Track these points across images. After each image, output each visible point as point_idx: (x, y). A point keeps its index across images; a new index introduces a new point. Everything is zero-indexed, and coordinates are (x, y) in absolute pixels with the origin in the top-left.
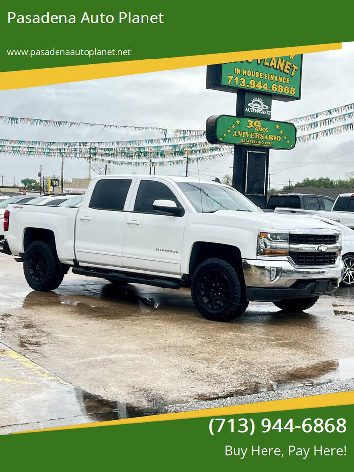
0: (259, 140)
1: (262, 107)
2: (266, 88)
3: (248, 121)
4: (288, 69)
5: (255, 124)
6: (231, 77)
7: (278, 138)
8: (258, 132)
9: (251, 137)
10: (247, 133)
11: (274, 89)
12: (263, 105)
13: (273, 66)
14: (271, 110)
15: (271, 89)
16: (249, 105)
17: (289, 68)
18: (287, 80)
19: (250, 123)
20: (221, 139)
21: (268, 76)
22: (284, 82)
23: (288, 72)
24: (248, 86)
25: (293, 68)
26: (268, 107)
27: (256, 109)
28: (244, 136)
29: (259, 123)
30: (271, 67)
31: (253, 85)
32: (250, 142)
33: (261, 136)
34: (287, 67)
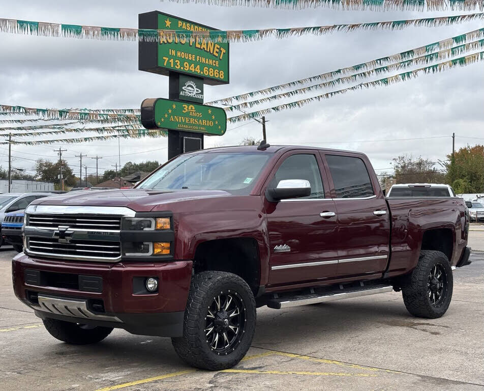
0: (194, 125)
1: (195, 91)
2: (199, 71)
3: (184, 106)
4: (217, 52)
5: (190, 108)
6: (167, 59)
7: (211, 123)
8: (192, 117)
9: (187, 122)
10: (183, 118)
11: (206, 72)
12: (195, 89)
13: (204, 48)
14: (203, 94)
15: (203, 72)
16: (183, 88)
17: (218, 50)
18: (217, 64)
19: (185, 107)
20: (159, 124)
21: (199, 58)
22: (214, 65)
23: (217, 55)
24: (182, 68)
25: (221, 51)
26: (200, 91)
27: (190, 93)
28: (180, 121)
29: (194, 108)
30: (202, 49)
31: (188, 68)
32: (186, 128)
33: (196, 121)
34: (216, 50)
